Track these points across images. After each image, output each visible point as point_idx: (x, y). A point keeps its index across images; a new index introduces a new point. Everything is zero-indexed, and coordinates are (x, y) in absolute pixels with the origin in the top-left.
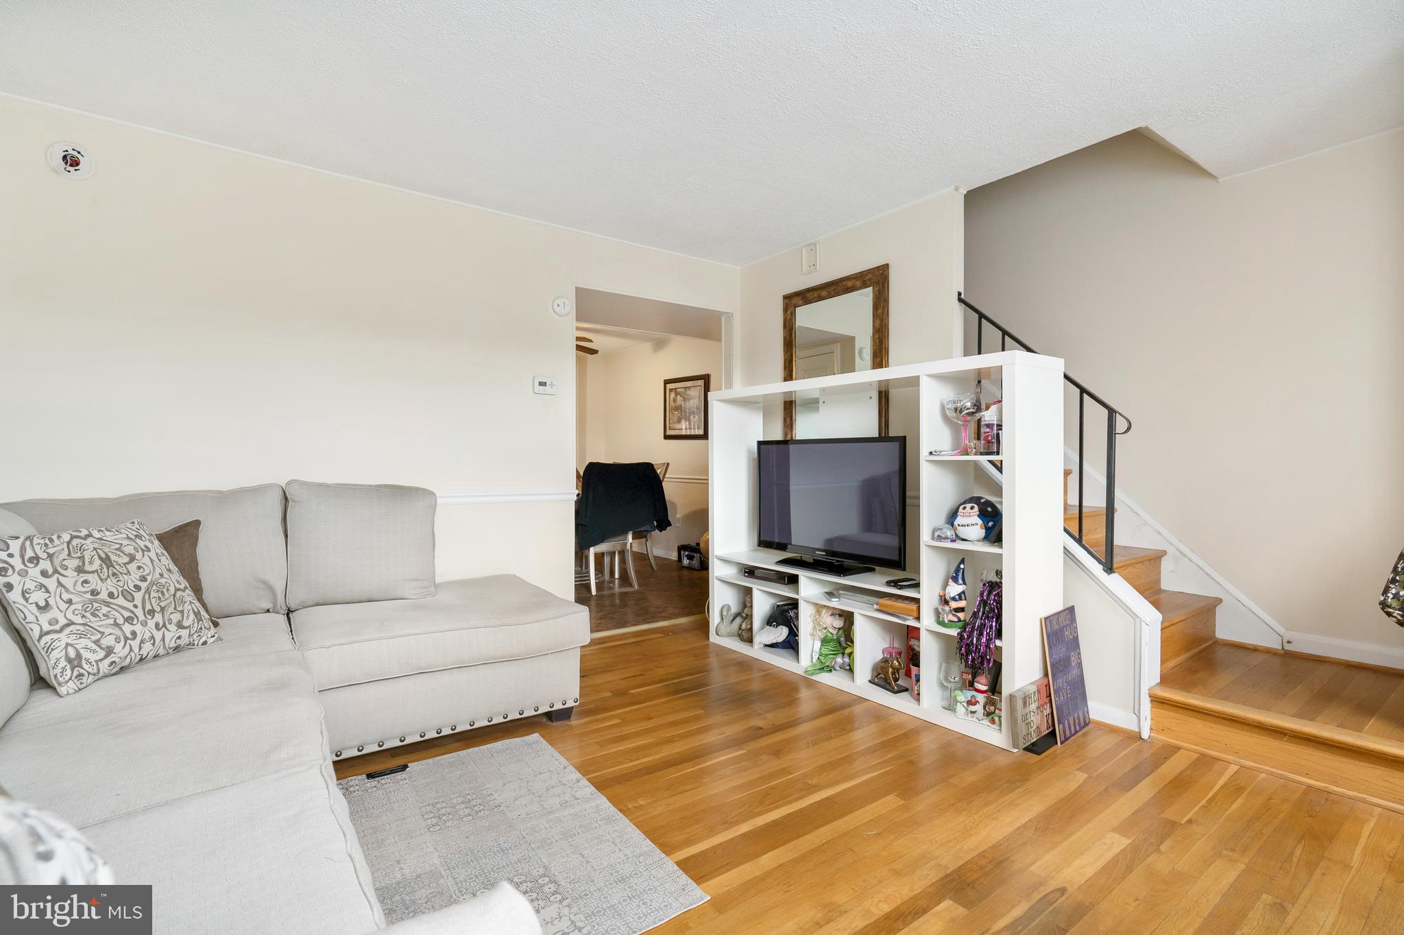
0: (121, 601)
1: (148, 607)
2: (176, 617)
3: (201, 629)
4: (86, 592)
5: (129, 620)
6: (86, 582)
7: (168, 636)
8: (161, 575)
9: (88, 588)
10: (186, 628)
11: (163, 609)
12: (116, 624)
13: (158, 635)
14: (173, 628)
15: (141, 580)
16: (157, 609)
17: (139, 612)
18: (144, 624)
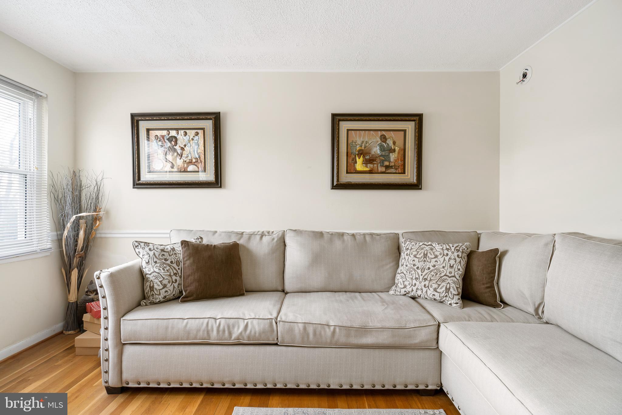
0: (419, 271)
1: (426, 277)
2: (435, 286)
3: (446, 296)
4: (412, 264)
5: (416, 279)
6: (414, 260)
7: (429, 292)
8: (443, 267)
9: (414, 263)
10: (438, 292)
11: (431, 280)
12: (412, 279)
13: (425, 290)
14: (432, 289)
15: (433, 266)
16: (429, 279)
17: (421, 277)
18: (420, 283)
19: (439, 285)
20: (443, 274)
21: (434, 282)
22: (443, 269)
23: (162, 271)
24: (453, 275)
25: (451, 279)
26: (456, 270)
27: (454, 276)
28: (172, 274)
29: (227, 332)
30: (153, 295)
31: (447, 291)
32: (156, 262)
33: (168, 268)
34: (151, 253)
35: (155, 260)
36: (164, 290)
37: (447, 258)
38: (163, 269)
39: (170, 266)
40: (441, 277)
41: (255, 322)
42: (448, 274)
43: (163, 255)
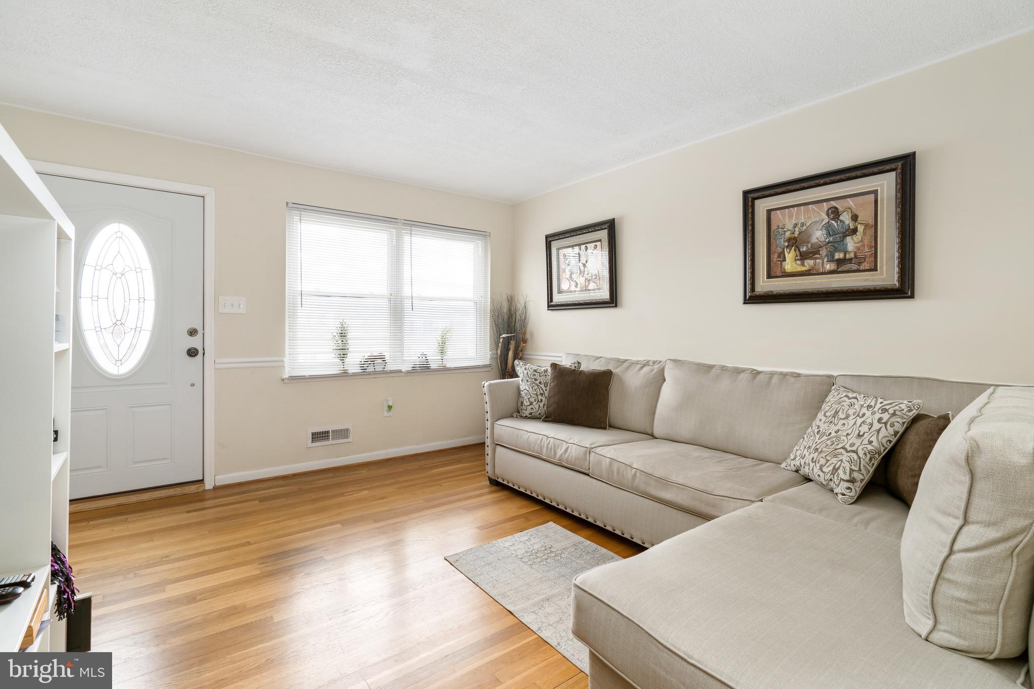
19: (828, 461)
20: (840, 446)
21: (823, 455)
22: (845, 438)
23: (531, 390)
24: (854, 448)
25: (849, 454)
26: (866, 442)
27: (856, 452)
28: (539, 394)
29: (553, 451)
30: (522, 409)
31: (834, 471)
32: (527, 381)
33: (536, 387)
34: (525, 372)
35: (527, 378)
36: (530, 407)
37: (859, 421)
38: (532, 388)
39: (538, 386)
40: (836, 449)
41: (574, 446)
42: (847, 447)
43: (534, 375)
